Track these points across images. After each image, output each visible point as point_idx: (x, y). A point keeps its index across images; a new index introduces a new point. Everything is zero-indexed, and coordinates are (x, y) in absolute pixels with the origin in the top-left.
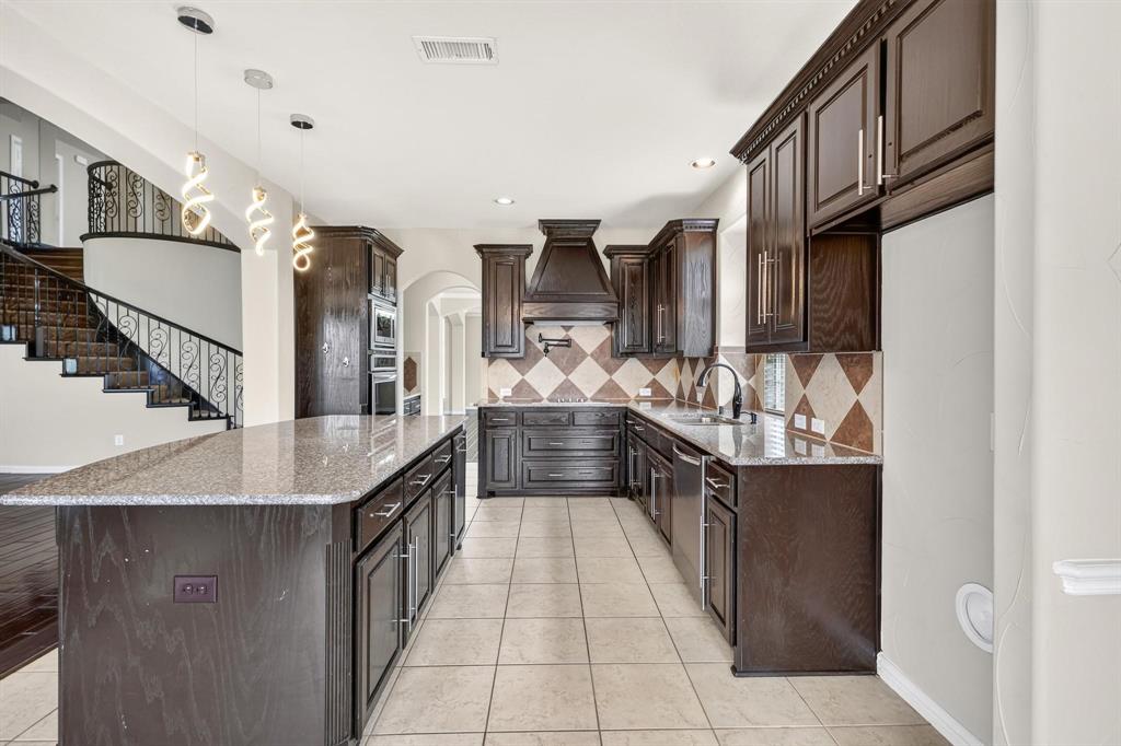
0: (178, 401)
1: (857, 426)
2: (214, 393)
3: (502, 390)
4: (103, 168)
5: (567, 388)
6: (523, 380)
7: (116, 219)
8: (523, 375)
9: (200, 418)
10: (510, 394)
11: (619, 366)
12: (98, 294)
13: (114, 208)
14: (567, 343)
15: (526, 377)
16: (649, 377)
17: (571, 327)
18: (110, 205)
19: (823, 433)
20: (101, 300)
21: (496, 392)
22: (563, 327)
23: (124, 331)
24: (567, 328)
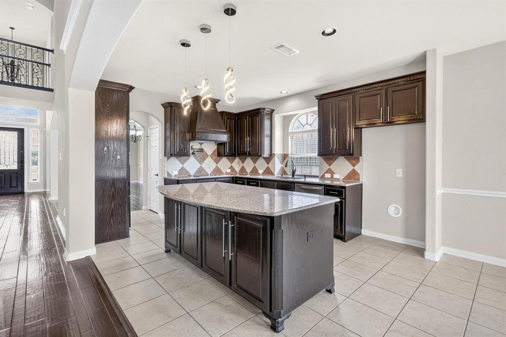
1: (354, 175)
3: (174, 172)
5: (201, 170)
6: (183, 167)
8: (183, 164)
10: (177, 174)
11: (220, 161)
14: (201, 150)
15: (184, 166)
16: (229, 165)
17: (202, 143)
19: (339, 178)
21: (171, 173)
22: (200, 143)
24: (201, 144)
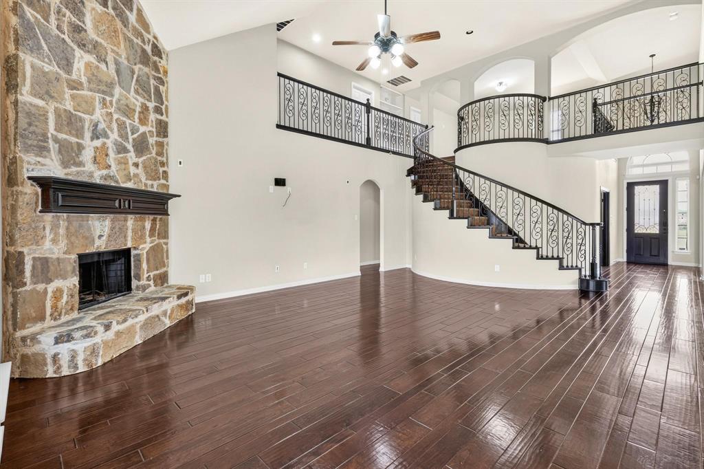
0: (505, 235)
2: (516, 224)
4: (470, 106)
7: (478, 135)
9: (518, 248)
12: (460, 168)
13: (477, 128)
18: (475, 127)
20: (461, 172)
23: (468, 186)
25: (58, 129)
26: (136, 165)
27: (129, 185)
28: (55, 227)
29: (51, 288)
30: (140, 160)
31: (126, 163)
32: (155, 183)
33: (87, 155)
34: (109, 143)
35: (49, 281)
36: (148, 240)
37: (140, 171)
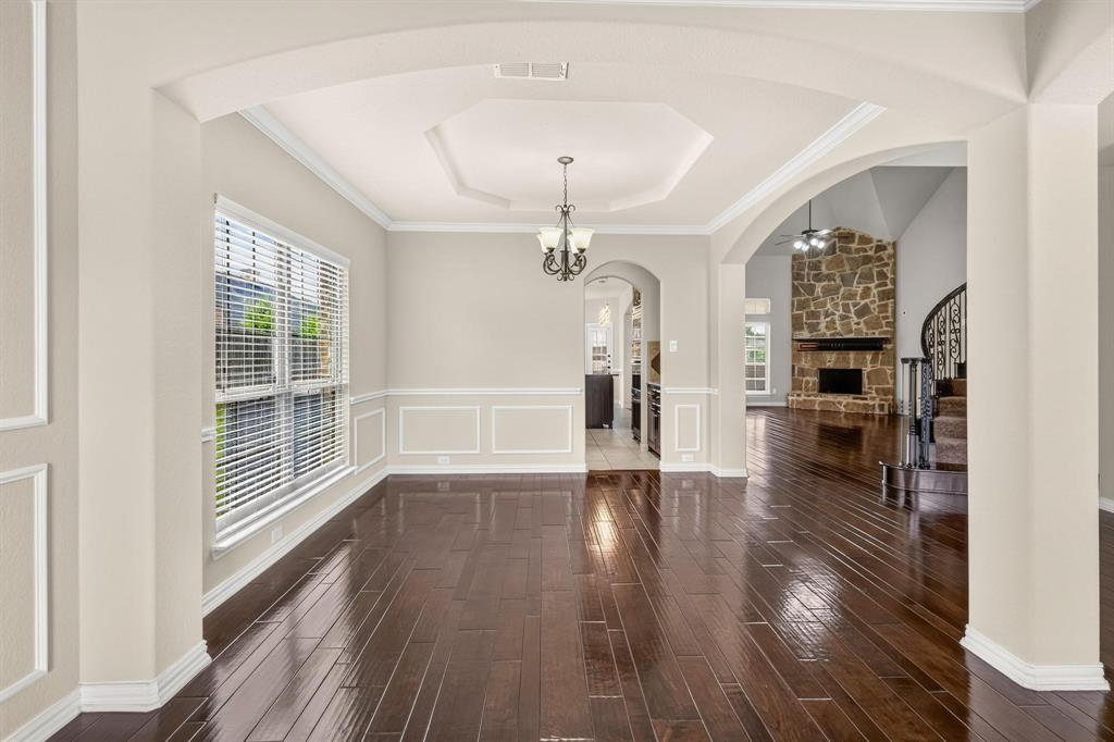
25: (807, 319)
26: (858, 324)
27: (852, 336)
28: (806, 357)
29: (804, 379)
30: (862, 320)
31: (849, 323)
32: (877, 332)
33: (822, 326)
34: (836, 317)
35: (804, 376)
36: (870, 365)
37: (862, 325)
